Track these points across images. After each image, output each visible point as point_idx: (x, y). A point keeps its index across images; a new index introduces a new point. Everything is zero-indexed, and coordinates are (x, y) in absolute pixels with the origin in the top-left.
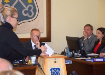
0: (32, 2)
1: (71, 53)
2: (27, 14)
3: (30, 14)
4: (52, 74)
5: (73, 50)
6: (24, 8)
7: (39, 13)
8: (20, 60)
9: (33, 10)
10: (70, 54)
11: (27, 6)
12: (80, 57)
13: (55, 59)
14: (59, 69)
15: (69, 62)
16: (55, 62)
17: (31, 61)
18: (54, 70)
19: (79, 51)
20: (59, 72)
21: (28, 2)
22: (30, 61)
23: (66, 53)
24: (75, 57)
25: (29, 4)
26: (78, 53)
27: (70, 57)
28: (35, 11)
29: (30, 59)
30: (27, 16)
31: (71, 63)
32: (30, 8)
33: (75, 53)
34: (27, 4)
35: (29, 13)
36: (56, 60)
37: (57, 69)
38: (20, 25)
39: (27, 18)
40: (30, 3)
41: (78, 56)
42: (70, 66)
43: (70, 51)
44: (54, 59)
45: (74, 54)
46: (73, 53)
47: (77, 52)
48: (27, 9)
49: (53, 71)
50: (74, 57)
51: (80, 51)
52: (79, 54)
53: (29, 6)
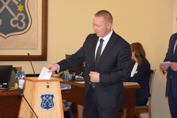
0: (23, 10)
1: (72, 75)
2: (17, 25)
3: (21, 25)
4: (43, 102)
5: (74, 72)
6: (13, 17)
7: (32, 24)
8: (4, 84)
9: (24, 20)
10: (70, 77)
11: (16, 15)
12: (82, 81)
13: (48, 83)
14: (52, 96)
15: (67, 86)
16: (48, 87)
17: (18, 85)
18: (46, 97)
19: (80, 73)
20: (52, 99)
21: (18, 9)
22: (16, 84)
23: (64, 76)
24: (76, 80)
25: (19, 12)
26: (80, 75)
27: (69, 81)
28: (27, 21)
29: (17, 83)
30: (17, 27)
31: (70, 88)
32: (21, 17)
33: (76, 75)
34: (16, 12)
35: (19, 24)
36: (48, 85)
37: (49, 96)
38: (7, 39)
39: (17, 30)
40: (21, 11)
41: (80, 79)
42: (68, 92)
43: (70, 73)
44: (46, 82)
45: (75, 77)
46: (74, 75)
47: (78, 75)
48: (16, 18)
49: (44, 98)
50: (74, 81)
51: (82, 73)
52: (80, 77)
53: (19, 15)
